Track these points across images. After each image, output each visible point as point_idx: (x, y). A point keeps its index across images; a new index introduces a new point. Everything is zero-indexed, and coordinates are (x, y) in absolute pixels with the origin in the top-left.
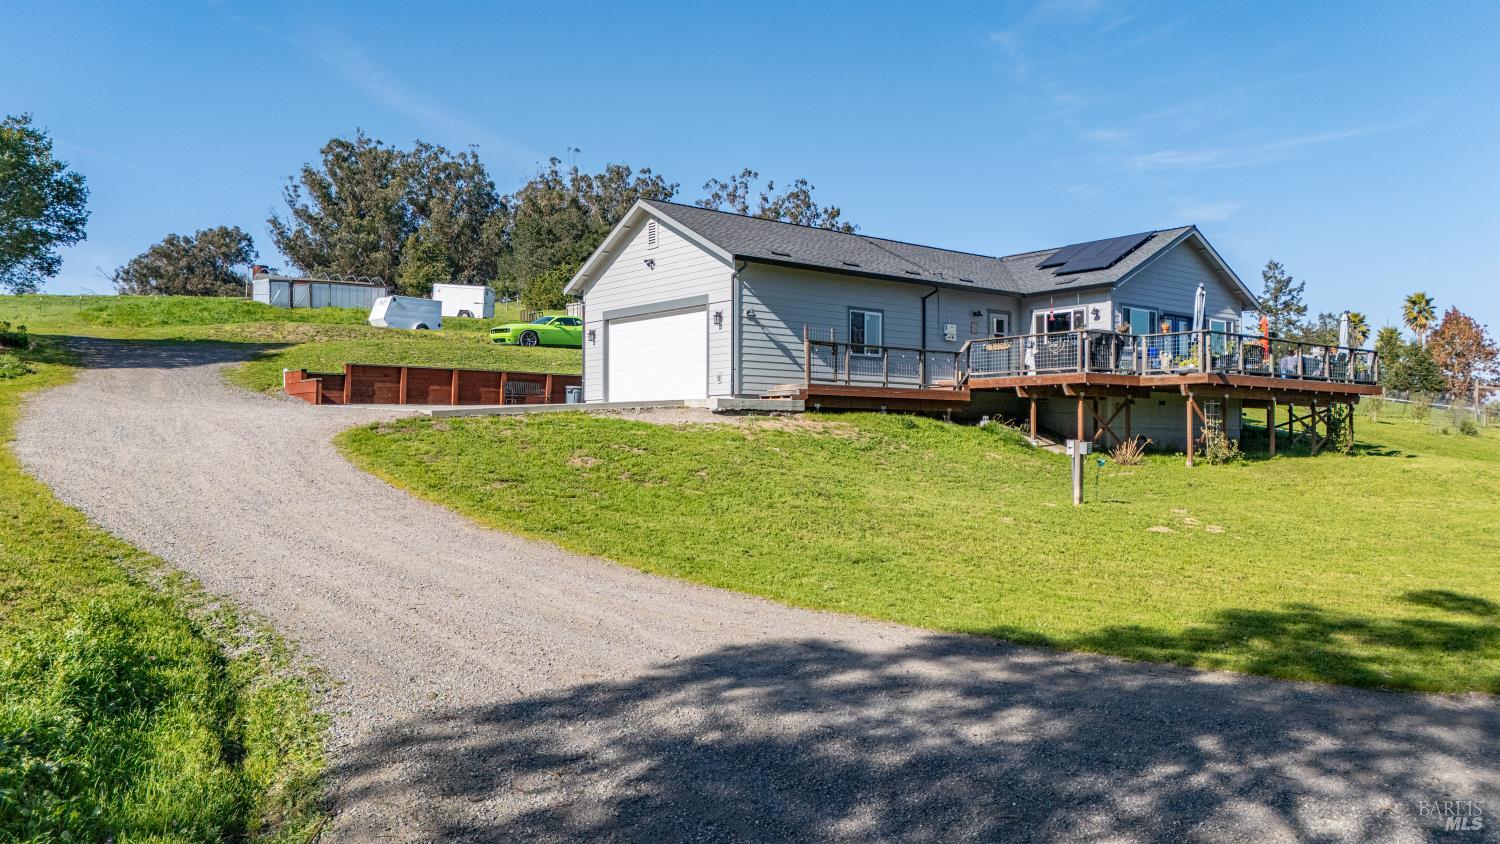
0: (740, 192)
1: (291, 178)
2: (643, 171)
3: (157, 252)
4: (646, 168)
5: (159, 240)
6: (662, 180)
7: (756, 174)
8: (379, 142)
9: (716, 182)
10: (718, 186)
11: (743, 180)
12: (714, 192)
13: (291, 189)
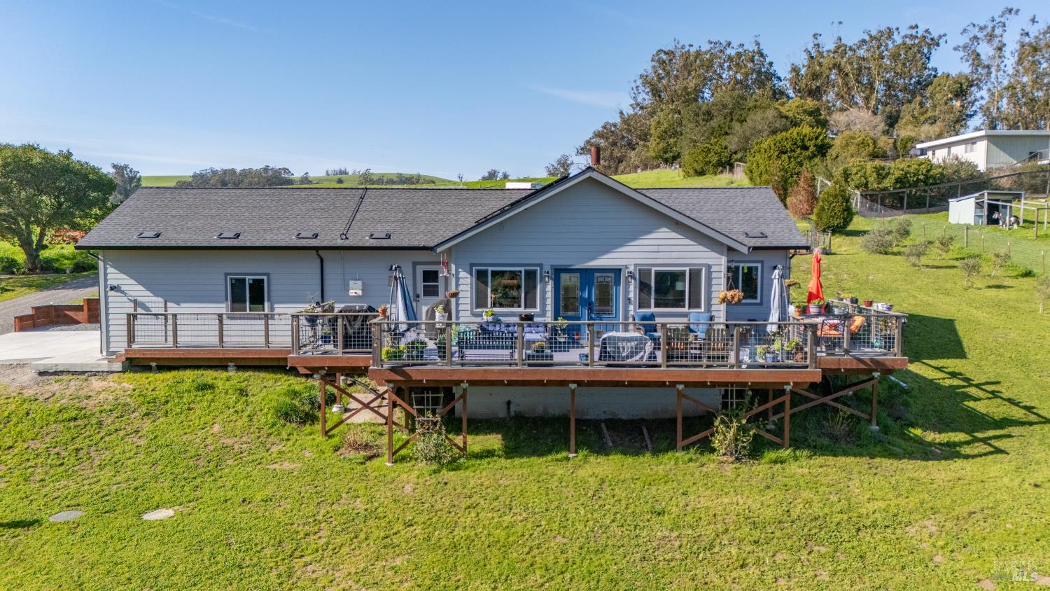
0: (998, 31)
1: (635, 81)
2: (912, 28)
3: (598, 135)
4: (914, 25)
5: (598, 127)
6: (929, 33)
7: (1017, 11)
8: (691, 46)
9: (974, 25)
10: (977, 28)
11: (1003, 20)
12: (972, 35)
13: (635, 89)
